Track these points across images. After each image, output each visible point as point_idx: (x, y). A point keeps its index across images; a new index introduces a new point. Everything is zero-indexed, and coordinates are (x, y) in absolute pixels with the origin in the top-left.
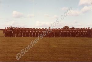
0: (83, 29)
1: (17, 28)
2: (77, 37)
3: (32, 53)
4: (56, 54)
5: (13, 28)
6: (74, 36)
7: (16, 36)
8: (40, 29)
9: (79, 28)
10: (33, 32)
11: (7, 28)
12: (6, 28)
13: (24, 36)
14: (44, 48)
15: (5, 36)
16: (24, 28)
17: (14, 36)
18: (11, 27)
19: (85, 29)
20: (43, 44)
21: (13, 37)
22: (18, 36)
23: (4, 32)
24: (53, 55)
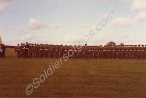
0: (137, 46)
1: (35, 44)
2: (128, 58)
3: (58, 83)
4: (95, 85)
5: (30, 44)
6: (124, 58)
7: (34, 57)
8: (71, 46)
9: (131, 45)
10: (60, 51)
11: (20, 45)
12: (18, 45)
13: (47, 57)
14: (78, 75)
15: (18, 57)
16: (47, 45)
17: (32, 57)
18: (27, 43)
19: (141, 46)
20: (76, 70)
21: (29, 58)
22: (37, 57)
23: (16, 50)
24: (91, 86)
